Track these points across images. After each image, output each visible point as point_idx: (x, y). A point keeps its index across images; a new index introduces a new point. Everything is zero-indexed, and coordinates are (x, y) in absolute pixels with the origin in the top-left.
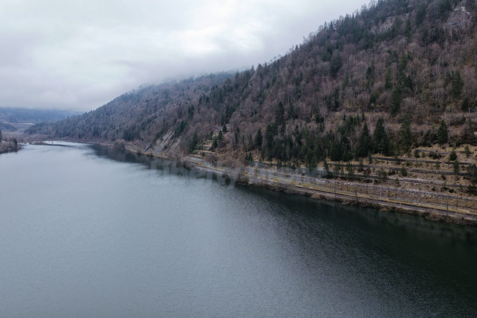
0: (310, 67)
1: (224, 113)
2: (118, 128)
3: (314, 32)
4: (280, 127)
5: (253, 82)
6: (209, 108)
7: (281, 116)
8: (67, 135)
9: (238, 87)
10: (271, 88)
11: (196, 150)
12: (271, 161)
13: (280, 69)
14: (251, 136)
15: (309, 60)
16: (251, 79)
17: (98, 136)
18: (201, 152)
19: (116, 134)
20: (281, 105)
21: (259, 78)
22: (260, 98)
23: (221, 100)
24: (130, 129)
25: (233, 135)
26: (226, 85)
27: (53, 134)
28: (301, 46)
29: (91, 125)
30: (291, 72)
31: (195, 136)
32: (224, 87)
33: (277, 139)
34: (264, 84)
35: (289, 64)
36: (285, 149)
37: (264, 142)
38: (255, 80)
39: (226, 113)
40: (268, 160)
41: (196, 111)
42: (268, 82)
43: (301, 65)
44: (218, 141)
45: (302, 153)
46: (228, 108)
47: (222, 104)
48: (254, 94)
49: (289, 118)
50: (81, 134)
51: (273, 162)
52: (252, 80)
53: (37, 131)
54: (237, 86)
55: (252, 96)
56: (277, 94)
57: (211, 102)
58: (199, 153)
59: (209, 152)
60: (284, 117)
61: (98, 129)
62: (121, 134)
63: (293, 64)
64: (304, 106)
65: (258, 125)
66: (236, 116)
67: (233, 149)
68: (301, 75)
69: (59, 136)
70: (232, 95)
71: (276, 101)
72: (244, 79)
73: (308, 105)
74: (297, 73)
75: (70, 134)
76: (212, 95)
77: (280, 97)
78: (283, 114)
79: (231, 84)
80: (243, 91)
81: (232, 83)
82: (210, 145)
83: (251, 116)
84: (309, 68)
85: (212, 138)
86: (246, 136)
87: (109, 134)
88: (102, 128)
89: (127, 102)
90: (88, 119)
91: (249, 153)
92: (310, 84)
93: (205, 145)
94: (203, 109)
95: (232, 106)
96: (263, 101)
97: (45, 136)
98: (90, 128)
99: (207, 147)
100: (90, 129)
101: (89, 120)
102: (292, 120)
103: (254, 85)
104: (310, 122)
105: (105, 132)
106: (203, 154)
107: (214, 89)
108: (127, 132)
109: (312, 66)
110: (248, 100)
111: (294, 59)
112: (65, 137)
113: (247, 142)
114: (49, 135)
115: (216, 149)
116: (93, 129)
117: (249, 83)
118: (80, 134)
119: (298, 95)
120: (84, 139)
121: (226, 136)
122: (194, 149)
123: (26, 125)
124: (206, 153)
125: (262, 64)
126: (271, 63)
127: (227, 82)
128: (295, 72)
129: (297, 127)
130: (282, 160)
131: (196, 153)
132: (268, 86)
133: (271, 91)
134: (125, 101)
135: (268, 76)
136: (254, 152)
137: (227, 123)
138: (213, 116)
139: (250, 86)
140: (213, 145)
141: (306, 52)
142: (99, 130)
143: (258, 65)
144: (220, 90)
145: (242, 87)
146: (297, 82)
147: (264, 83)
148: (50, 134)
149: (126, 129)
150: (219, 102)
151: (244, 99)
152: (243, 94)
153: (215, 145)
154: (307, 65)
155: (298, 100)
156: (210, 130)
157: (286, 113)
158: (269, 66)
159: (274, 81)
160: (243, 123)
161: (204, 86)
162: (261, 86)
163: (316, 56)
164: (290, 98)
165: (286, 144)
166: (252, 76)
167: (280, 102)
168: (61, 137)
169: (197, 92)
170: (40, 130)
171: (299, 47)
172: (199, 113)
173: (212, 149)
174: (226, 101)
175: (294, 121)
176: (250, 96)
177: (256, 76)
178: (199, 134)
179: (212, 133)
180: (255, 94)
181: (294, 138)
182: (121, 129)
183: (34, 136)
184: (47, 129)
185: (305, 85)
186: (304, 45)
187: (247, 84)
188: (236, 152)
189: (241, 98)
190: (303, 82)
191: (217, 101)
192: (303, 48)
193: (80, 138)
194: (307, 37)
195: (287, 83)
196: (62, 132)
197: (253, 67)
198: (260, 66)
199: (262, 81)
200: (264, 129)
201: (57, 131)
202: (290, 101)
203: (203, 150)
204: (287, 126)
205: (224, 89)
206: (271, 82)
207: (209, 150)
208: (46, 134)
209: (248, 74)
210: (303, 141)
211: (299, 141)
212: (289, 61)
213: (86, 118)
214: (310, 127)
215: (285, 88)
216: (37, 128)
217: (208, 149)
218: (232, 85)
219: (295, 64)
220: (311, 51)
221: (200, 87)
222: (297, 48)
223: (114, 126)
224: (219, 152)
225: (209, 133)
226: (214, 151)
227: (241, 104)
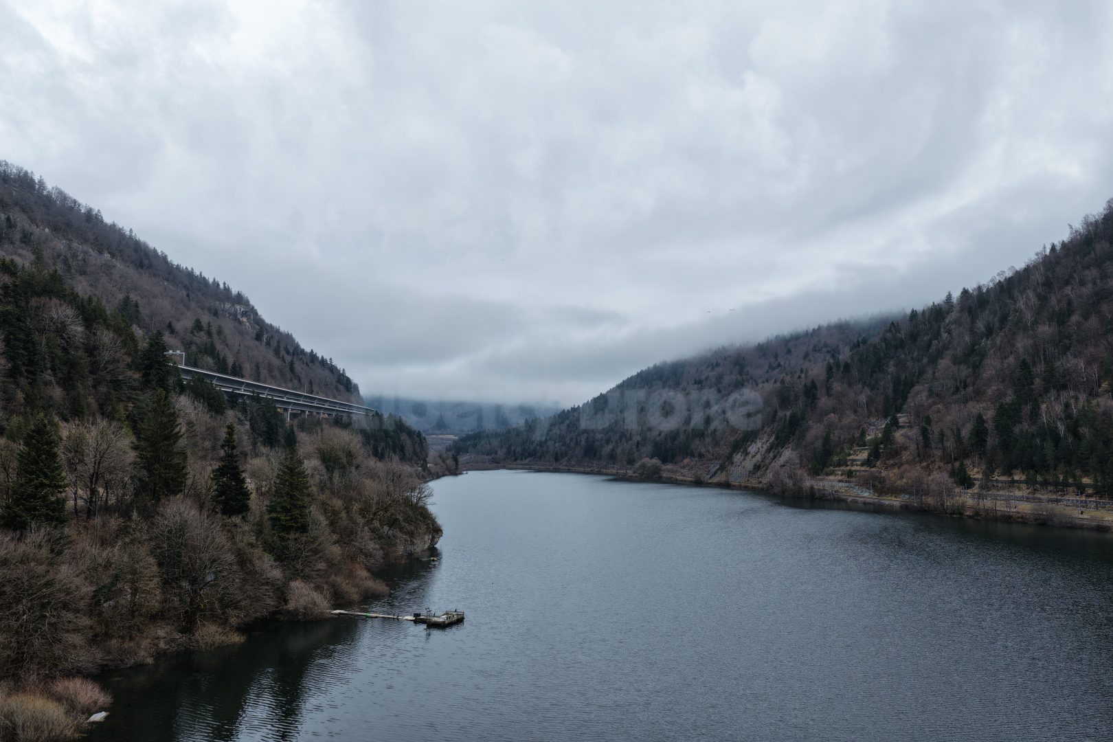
0: (1090, 286)
1: (890, 392)
2: (639, 438)
3: (1095, 213)
4: (1026, 409)
5: (953, 326)
6: (850, 385)
7: (1026, 388)
8: (530, 455)
9: (918, 338)
10: (997, 335)
11: (832, 468)
12: (1011, 475)
13: (1016, 293)
14: (959, 430)
15: (1087, 272)
16: (947, 321)
17: (595, 455)
18: (843, 470)
19: (635, 450)
20: (1024, 365)
21: (966, 317)
22: (972, 356)
23: (879, 366)
24: (666, 439)
25: (914, 432)
26: (889, 335)
27: (501, 453)
28: (1064, 245)
29: (579, 435)
30: (1043, 299)
31: (827, 440)
32: (884, 340)
33: (1021, 430)
34: (979, 329)
35: (1038, 284)
36: (1043, 448)
37: (992, 441)
38: (955, 322)
39: (894, 390)
40: (1003, 474)
41: (821, 392)
42: (988, 324)
43: (1067, 283)
44: (882, 446)
45: (1082, 454)
46: (897, 382)
47: (881, 375)
48: (956, 349)
49: (1046, 390)
50: (559, 452)
51: (1016, 478)
52: (950, 322)
53: (470, 449)
54: (914, 337)
55: (953, 355)
56: (1013, 345)
57: (855, 373)
58: (840, 473)
59: (863, 468)
60: (1032, 390)
61: (595, 442)
62: (649, 448)
63: (1048, 284)
64: (1082, 365)
65: (975, 408)
66: (919, 396)
67: (917, 459)
68: (1070, 303)
69: (513, 458)
70: (903, 356)
71: (1011, 359)
72: (929, 322)
73: (1088, 363)
74: (1059, 302)
75: (535, 454)
76: (856, 359)
77: (1021, 350)
78: (1033, 384)
79: (899, 333)
80: (929, 344)
81: (902, 332)
82: (864, 455)
83: (953, 394)
84: (1088, 290)
85: (865, 443)
86: (948, 432)
87: (619, 450)
88: (602, 439)
89: (652, 386)
90: (571, 422)
91: (957, 464)
92: (1093, 322)
93: (851, 457)
94: (837, 387)
95: (906, 377)
96: (980, 363)
97: (486, 457)
98: (576, 439)
99: (855, 460)
100: (577, 443)
101: (574, 425)
102: (1053, 393)
103: (955, 333)
104: (1097, 395)
105: (610, 447)
106: (850, 474)
107: (859, 346)
108: (661, 444)
109: (1095, 283)
110: (944, 363)
111: (1050, 274)
112: (526, 459)
113: (950, 444)
114: (493, 455)
115: (878, 463)
116: (583, 442)
117: (942, 330)
118: (557, 453)
119: (1064, 343)
120: (565, 463)
121: (898, 435)
122: (825, 465)
123: (443, 439)
124: (856, 471)
125: (971, 286)
126: (991, 285)
127: (890, 331)
128: (1053, 298)
129: (1067, 406)
130: (1037, 472)
131: (832, 473)
132: (990, 332)
133: (998, 340)
134: (647, 385)
135: (987, 312)
136: (968, 462)
137: (899, 410)
138: (863, 399)
139: (945, 335)
140: (870, 455)
141: (1078, 257)
142: (597, 443)
143: (961, 290)
144: (875, 347)
145: (926, 338)
146: (1061, 318)
147: (980, 326)
148: (496, 453)
149: (658, 438)
150: (875, 372)
151: (934, 360)
152: (931, 351)
153: (875, 455)
154: (1082, 283)
155: (1065, 354)
156: (858, 427)
157: (1037, 381)
158: (988, 290)
159: (1004, 319)
160: (934, 408)
161: (826, 345)
162: (972, 331)
163: (1104, 262)
164: (1044, 351)
165: (1043, 440)
166: (948, 313)
167: (1024, 360)
168: (516, 460)
169: (812, 358)
170: (475, 445)
171: (1058, 248)
172: (829, 395)
173: (867, 463)
174: (891, 369)
175: (1059, 395)
176: (949, 353)
177: (958, 315)
178: (834, 437)
179: (863, 434)
180: (959, 349)
181: (1061, 428)
182: (645, 439)
183: (465, 458)
184: (490, 444)
185: (1079, 324)
186: (1071, 241)
187: (939, 332)
188: (924, 464)
189: (925, 360)
190: (1075, 318)
191: (870, 370)
192: (1069, 249)
193: (557, 460)
194: (1078, 225)
195: (1036, 322)
196: (519, 450)
197: (949, 297)
198: (965, 292)
199: (973, 322)
200: (989, 414)
201: (509, 449)
202: (1045, 359)
203: (847, 466)
204: (1044, 407)
205: (883, 344)
206: (997, 324)
207: (862, 465)
208: (487, 455)
209: (937, 313)
210: (1085, 430)
211: (1074, 430)
212: (1038, 277)
213: (567, 422)
214: (1098, 405)
215: (1031, 332)
216: (469, 443)
217: (859, 463)
218: (902, 335)
219: (1052, 283)
220: (1090, 253)
221: (817, 348)
222: (1053, 248)
223: (628, 435)
224: (886, 468)
225: (857, 435)
226: (874, 466)
227: (930, 371)
